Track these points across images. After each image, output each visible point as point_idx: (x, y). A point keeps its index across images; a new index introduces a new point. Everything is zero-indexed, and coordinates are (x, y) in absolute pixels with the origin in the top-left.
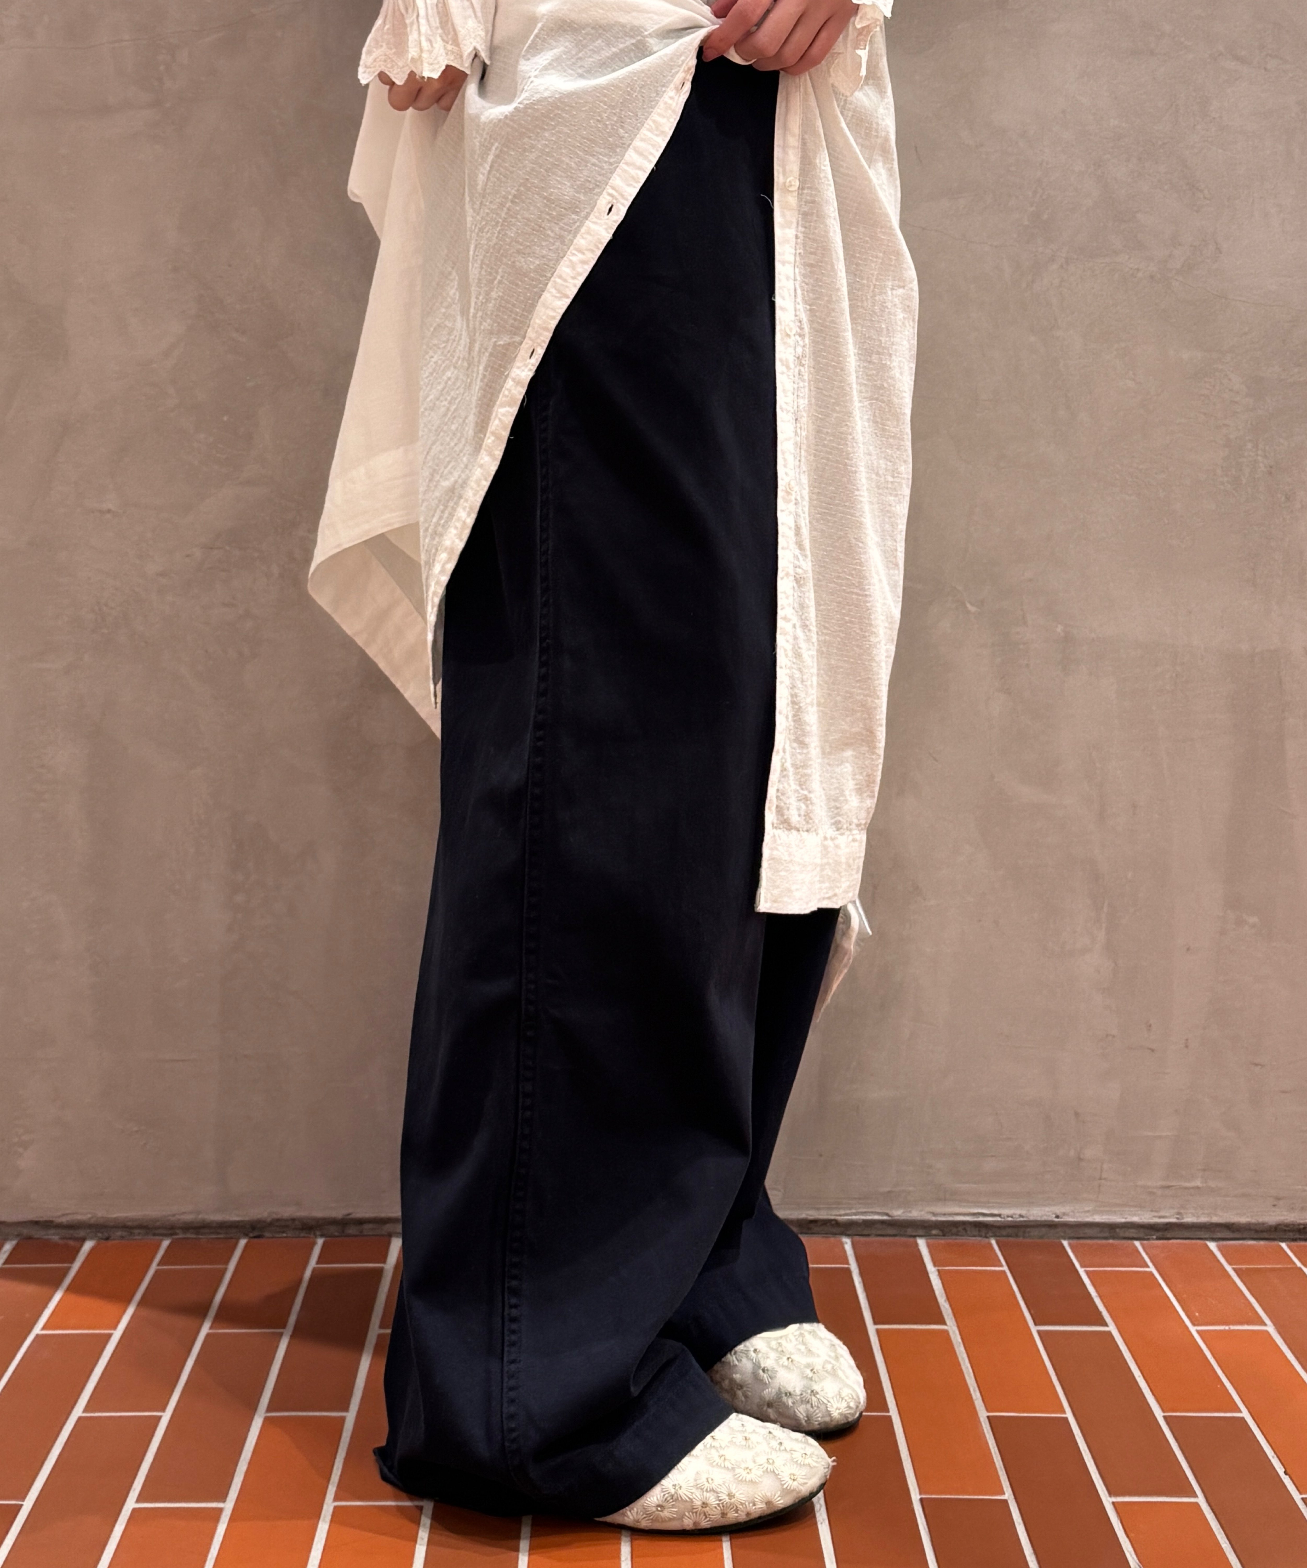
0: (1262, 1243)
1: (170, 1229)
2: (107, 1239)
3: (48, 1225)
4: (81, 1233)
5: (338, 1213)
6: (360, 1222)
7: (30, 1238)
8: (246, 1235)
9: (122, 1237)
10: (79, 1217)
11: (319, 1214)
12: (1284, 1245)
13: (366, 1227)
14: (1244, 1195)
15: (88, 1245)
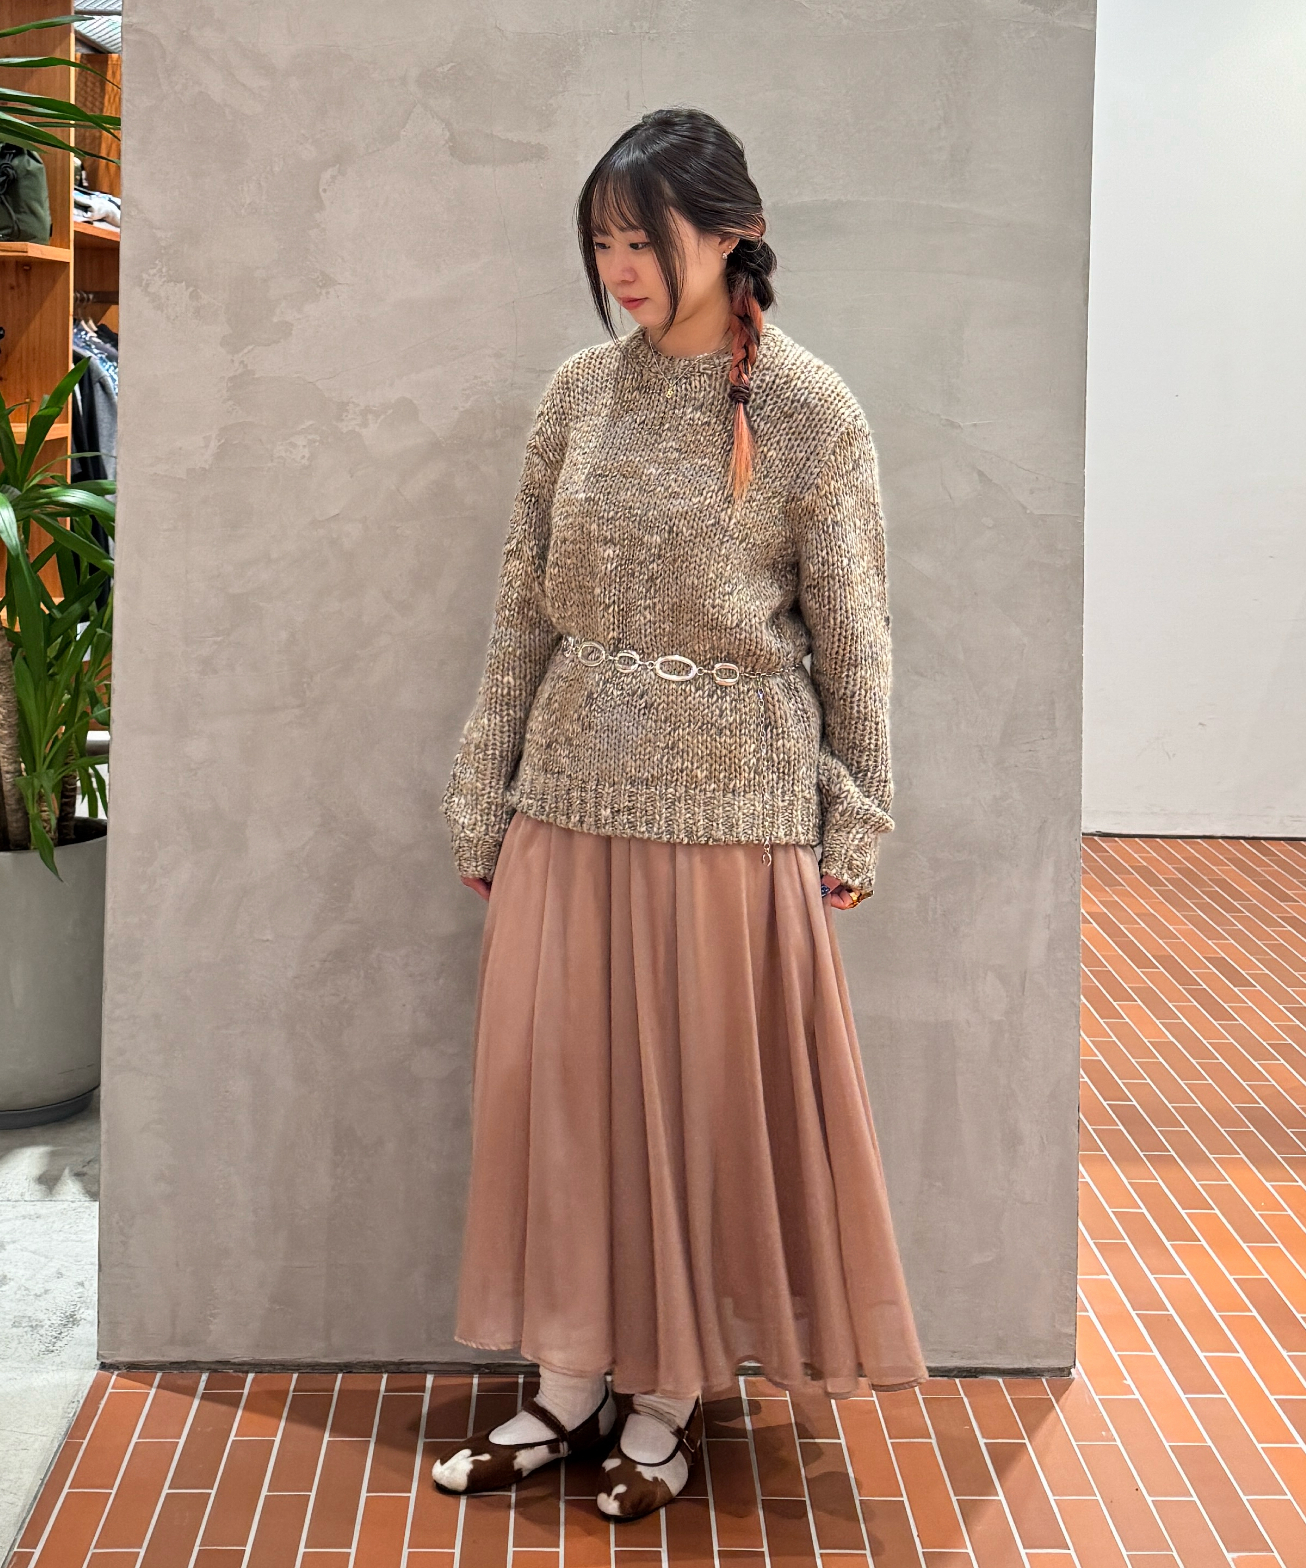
0: (945, 1379)
1: (296, 1367)
2: (261, 1372)
3: (227, 1363)
4: (245, 1368)
5: (395, 1359)
6: (409, 1364)
7: (215, 1371)
8: (341, 1371)
9: (270, 1372)
10: (245, 1359)
11: (384, 1359)
12: (957, 1380)
13: (412, 1366)
14: (933, 1350)
15: (251, 1376)
